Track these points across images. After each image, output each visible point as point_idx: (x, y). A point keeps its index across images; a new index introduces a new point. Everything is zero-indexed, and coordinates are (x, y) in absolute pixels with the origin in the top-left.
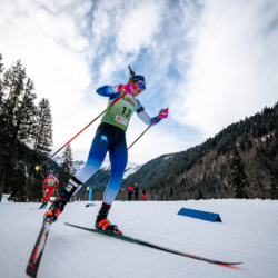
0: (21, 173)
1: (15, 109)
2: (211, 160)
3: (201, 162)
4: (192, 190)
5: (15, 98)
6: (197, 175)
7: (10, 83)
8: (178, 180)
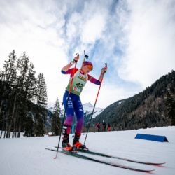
0: (30, 119)
1: (25, 81)
2: (151, 101)
3: (144, 103)
4: (140, 122)
5: (24, 75)
6: (142, 112)
7: (21, 66)
8: (130, 116)
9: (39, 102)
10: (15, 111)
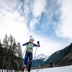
0: (16, 63)
1: (12, 47)
8: (64, 59)
9: (19, 55)
10: (10, 60)
